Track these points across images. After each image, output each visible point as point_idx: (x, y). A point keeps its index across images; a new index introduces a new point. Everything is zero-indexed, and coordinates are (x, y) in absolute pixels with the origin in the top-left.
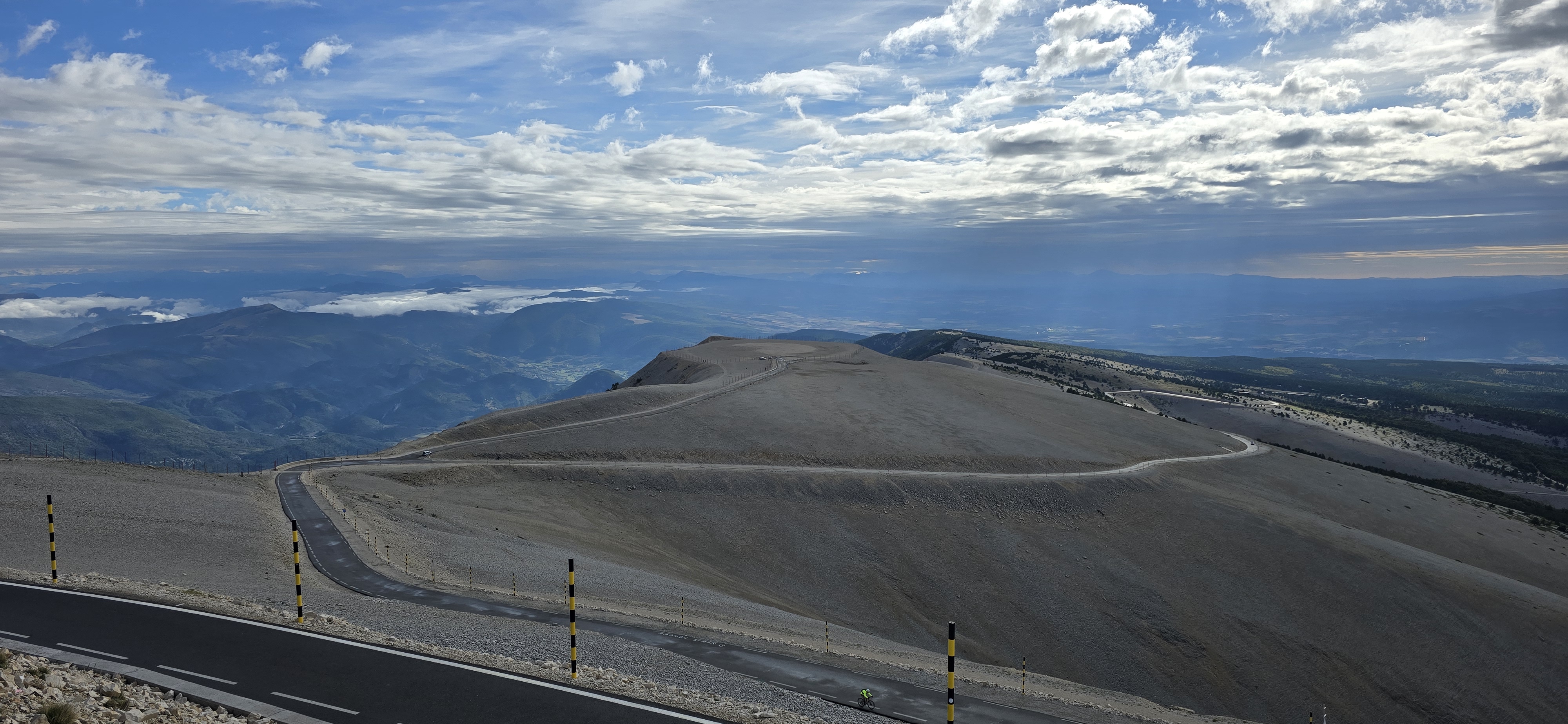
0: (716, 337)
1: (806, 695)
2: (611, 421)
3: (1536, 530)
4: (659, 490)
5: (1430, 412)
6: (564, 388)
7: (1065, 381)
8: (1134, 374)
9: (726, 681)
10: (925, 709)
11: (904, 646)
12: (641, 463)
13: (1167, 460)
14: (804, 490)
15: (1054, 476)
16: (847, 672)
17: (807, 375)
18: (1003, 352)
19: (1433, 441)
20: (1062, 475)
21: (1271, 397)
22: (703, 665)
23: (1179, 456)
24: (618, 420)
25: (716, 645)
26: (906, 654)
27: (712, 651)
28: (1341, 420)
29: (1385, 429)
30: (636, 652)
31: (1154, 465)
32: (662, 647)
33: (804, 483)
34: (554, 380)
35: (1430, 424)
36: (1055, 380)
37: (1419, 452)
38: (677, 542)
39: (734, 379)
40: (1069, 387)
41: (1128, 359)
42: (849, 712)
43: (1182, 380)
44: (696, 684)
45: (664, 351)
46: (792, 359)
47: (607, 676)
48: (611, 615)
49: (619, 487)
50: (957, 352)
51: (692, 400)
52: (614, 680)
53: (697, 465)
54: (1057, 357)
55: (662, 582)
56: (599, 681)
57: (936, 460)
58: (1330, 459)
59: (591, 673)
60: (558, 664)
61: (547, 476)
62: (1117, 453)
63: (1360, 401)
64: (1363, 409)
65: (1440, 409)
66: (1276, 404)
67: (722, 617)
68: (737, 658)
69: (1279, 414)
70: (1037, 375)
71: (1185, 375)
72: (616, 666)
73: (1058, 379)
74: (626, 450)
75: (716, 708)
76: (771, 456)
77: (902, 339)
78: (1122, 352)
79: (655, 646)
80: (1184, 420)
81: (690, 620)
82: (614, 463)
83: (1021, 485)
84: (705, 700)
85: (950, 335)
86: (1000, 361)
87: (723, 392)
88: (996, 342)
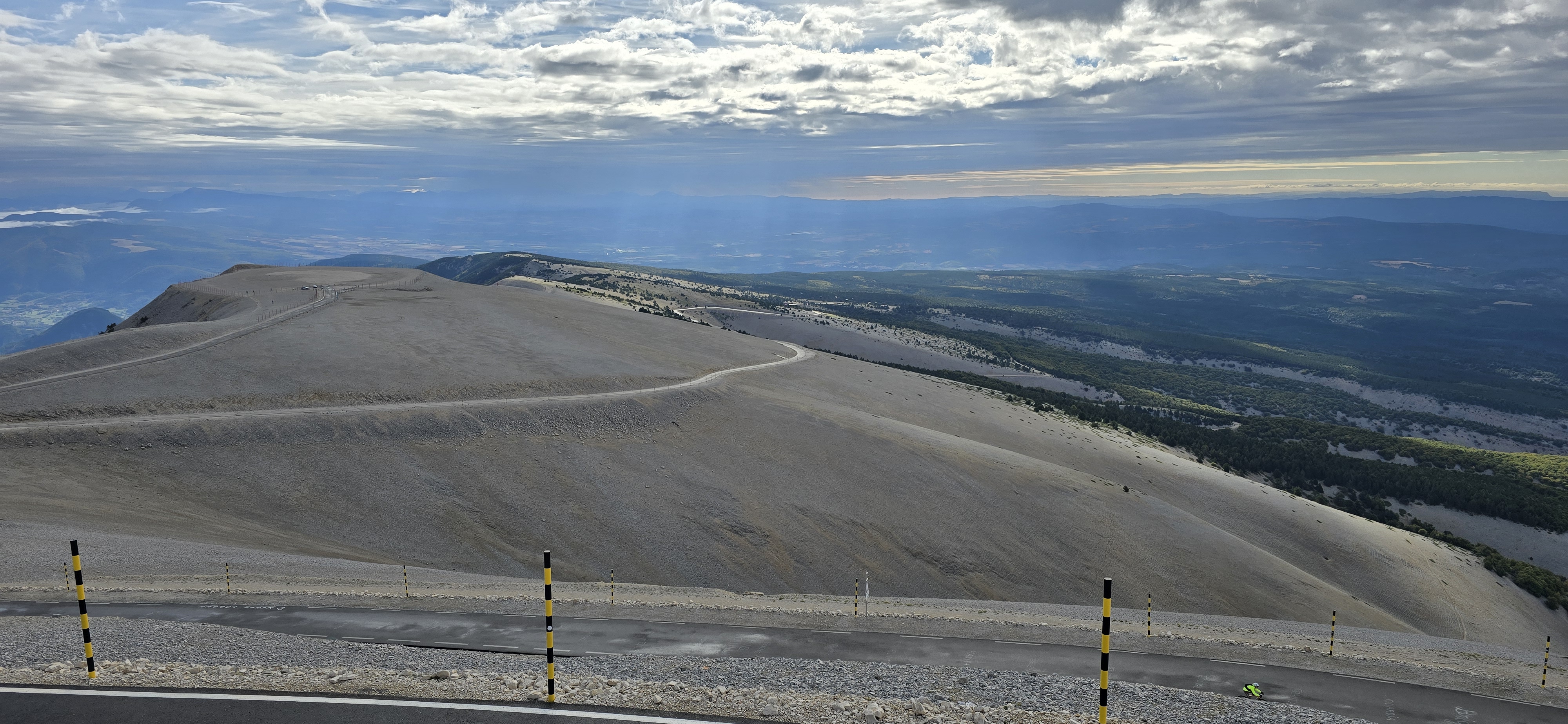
0: (244, 265)
1: (386, 645)
2: (109, 369)
3: (1010, 405)
4: (184, 446)
5: (934, 314)
6: (38, 333)
7: (636, 300)
8: (699, 291)
9: (290, 646)
10: (516, 636)
11: (489, 577)
12: (156, 417)
13: (731, 370)
14: (368, 431)
15: (631, 393)
16: (431, 613)
17: (362, 305)
18: (575, 274)
19: (937, 339)
20: (638, 391)
21: (814, 307)
22: (260, 633)
23: (742, 366)
24: (119, 368)
25: (274, 609)
26: (493, 585)
27: (269, 617)
28: (869, 324)
29: (903, 330)
30: (172, 633)
31: (721, 376)
32: (204, 621)
33: (368, 425)
34: (23, 323)
35: (935, 325)
36: (627, 300)
37: (927, 349)
38: (214, 502)
39: (271, 313)
40: (641, 307)
41: (694, 277)
42: (436, 654)
43: (741, 295)
44: (252, 655)
45: (175, 283)
46: (343, 287)
47: (138, 668)
48: (133, 595)
49: (129, 447)
50: (528, 275)
51: (219, 339)
52: (148, 671)
53: (232, 413)
54: (628, 278)
55: (198, 549)
56: (128, 676)
57: (512, 387)
58: (862, 359)
59: (116, 668)
60: (68, 664)
61: (27, 441)
62: (688, 367)
63: (882, 308)
64: (885, 315)
65: (941, 311)
66: (818, 313)
67: (279, 577)
68: (301, 619)
69: (821, 322)
70: (610, 296)
71: (743, 291)
72: (146, 651)
73: (630, 299)
74: (135, 403)
75: (283, 681)
76: (323, 396)
77: (468, 263)
78: (687, 271)
79: (196, 622)
80: (744, 333)
81: (239, 587)
82: (119, 418)
83: (600, 405)
84: (269, 674)
85: (520, 258)
86: (573, 283)
87: (259, 328)
88: (567, 264)
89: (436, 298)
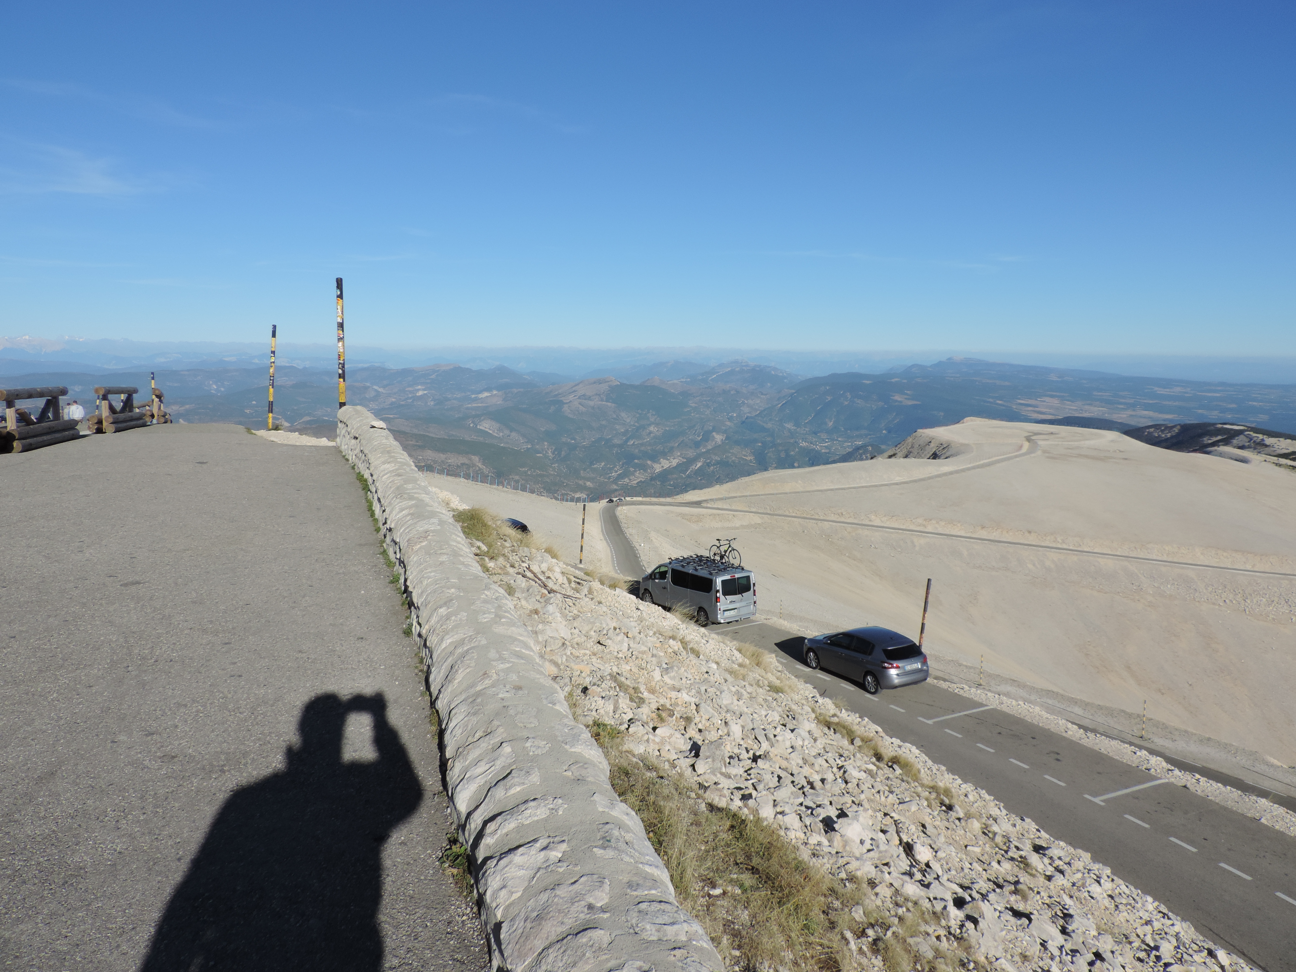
4: (898, 551)
51: (938, 474)
85: (1232, 429)
86: (1286, 459)
87: (969, 469)
88: (1285, 439)
89: (1126, 459)
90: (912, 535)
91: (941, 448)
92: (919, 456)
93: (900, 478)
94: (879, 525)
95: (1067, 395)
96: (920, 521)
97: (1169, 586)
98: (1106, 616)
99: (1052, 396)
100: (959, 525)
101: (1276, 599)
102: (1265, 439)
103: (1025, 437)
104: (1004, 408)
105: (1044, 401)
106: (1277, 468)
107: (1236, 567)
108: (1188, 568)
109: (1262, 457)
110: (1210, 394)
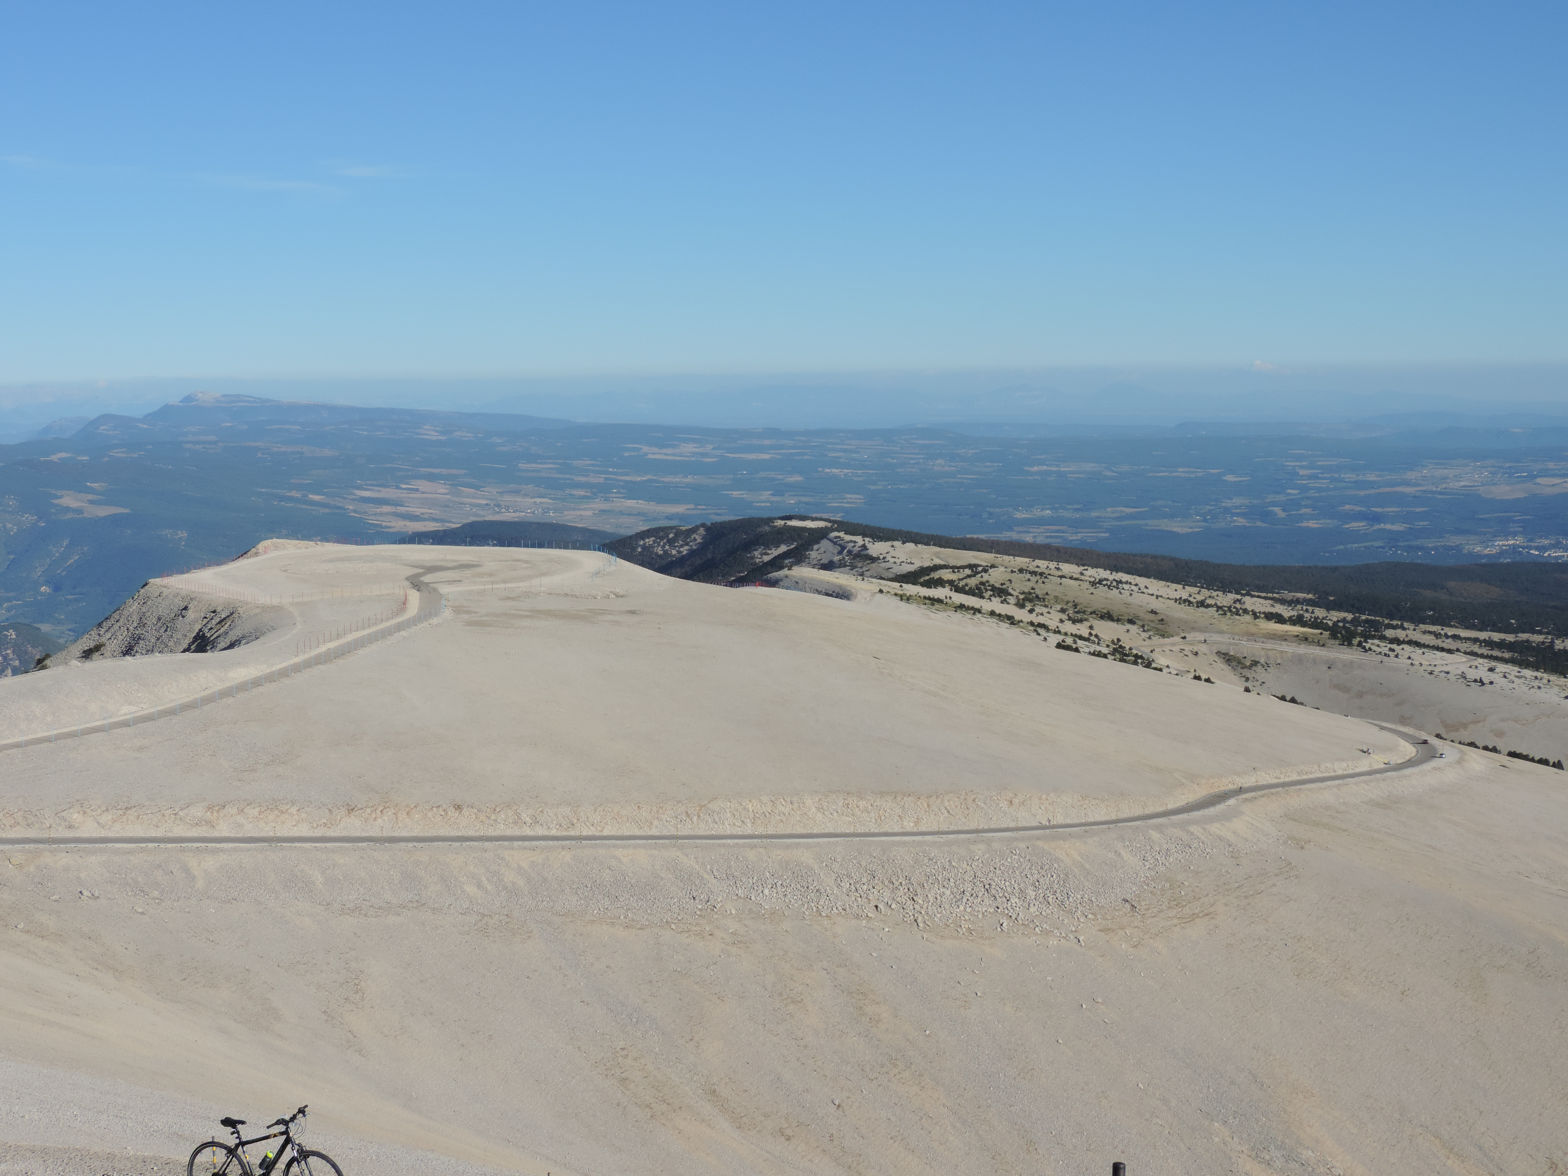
8: (1191, 604)
21: (1459, 645)
36: (1031, 624)
39: (321, 639)
40: (1060, 638)
57: (779, 807)
62: (1161, 775)
66: (1468, 660)
71: (1291, 604)
73: (1036, 621)
85: (804, 529)
86: (914, 584)
87: (297, 669)
88: (904, 543)
89: (633, 612)
90: (183, 850)
91: (214, 622)
92: (159, 646)
93: (133, 709)
94: (95, 834)
95: (462, 472)
96: (198, 811)
97: (766, 892)
98: (650, 982)
99: (431, 478)
100: (293, 810)
101: (968, 887)
102: (869, 545)
103: (407, 579)
104: (327, 511)
105: (417, 490)
106: (903, 604)
107: (886, 829)
108: (798, 844)
109: (875, 585)
110: (751, 456)
